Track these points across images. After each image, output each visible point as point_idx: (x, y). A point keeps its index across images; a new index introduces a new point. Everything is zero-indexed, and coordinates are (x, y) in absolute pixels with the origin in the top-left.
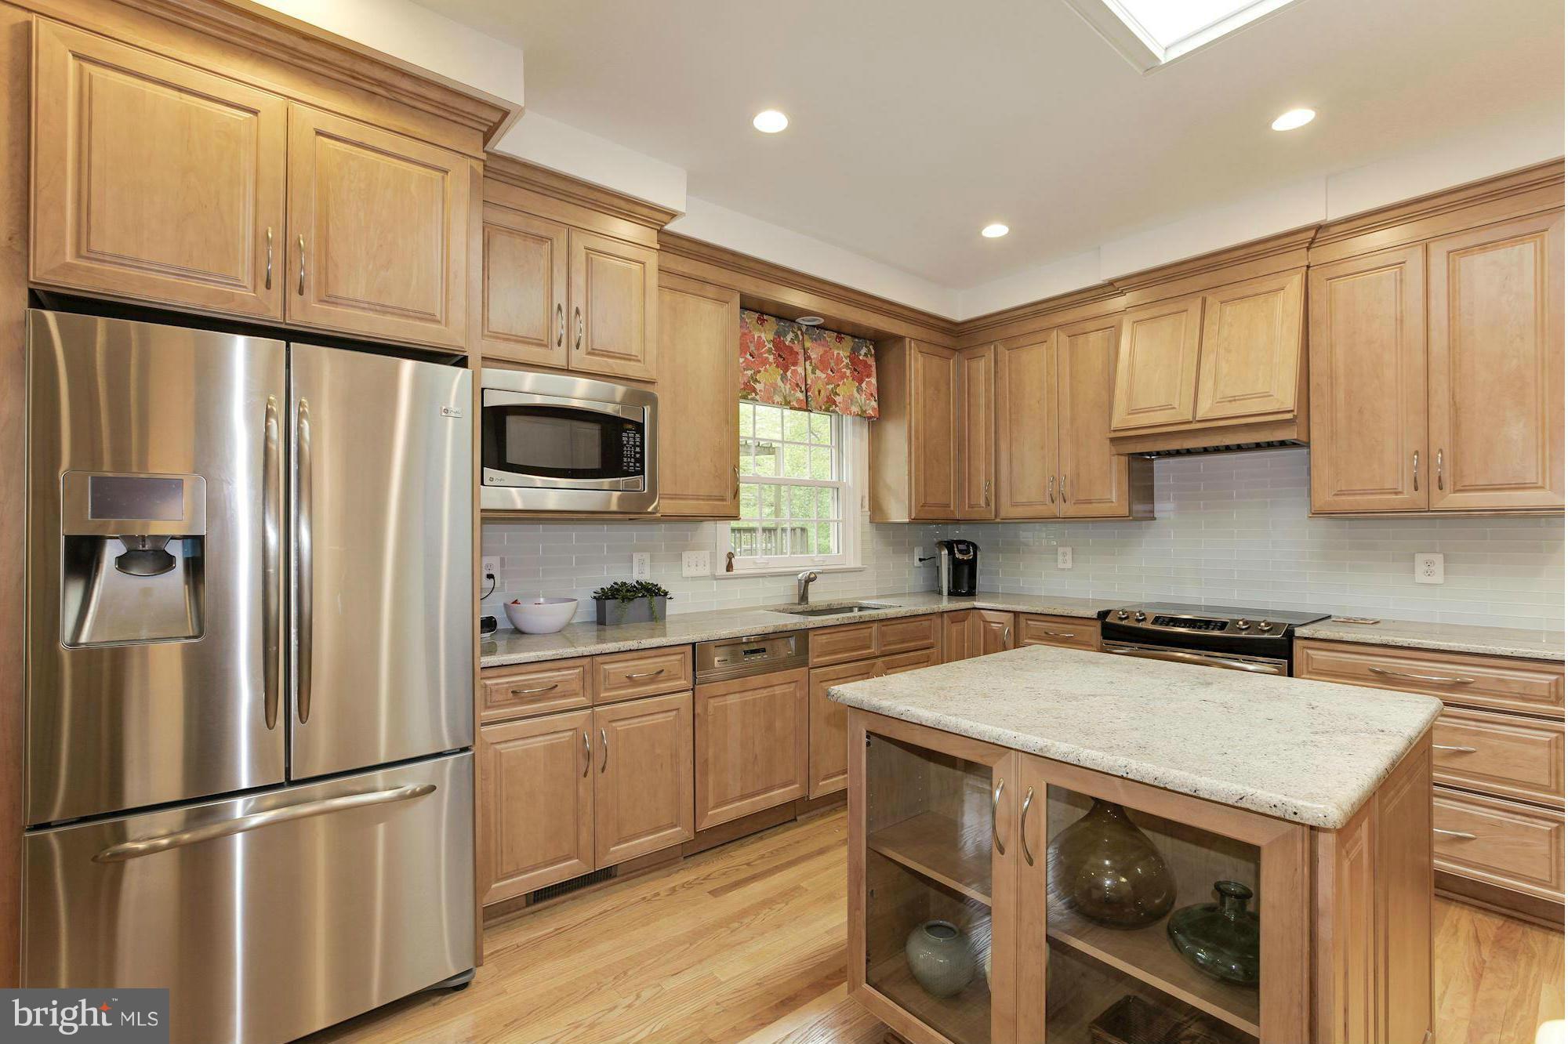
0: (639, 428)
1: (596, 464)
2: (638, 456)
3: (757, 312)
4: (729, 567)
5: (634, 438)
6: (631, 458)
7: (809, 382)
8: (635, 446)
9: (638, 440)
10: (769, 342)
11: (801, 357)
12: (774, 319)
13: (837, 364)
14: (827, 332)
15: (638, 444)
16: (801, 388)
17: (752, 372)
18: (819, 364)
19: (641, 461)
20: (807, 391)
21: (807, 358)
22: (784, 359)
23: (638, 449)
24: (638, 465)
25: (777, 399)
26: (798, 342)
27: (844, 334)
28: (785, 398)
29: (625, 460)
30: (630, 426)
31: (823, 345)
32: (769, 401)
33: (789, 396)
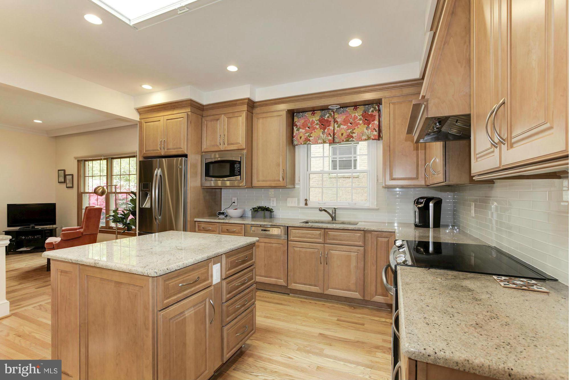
0: (240, 163)
1: (228, 174)
2: (239, 170)
3: (311, 111)
4: (306, 204)
5: (238, 166)
6: (237, 171)
7: (335, 131)
8: (238, 168)
9: (239, 166)
10: (316, 121)
11: (332, 123)
12: (320, 111)
13: (354, 120)
14: (348, 108)
15: (239, 167)
16: (331, 135)
17: (309, 134)
18: (342, 123)
19: (240, 172)
20: (334, 135)
21: (335, 121)
22: (324, 125)
23: (239, 169)
24: (239, 173)
25: (320, 141)
26: (331, 117)
27: (358, 106)
28: (323, 140)
29: (235, 172)
30: (237, 162)
31: (345, 114)
32: (316, 143)
33: (326, 139)
